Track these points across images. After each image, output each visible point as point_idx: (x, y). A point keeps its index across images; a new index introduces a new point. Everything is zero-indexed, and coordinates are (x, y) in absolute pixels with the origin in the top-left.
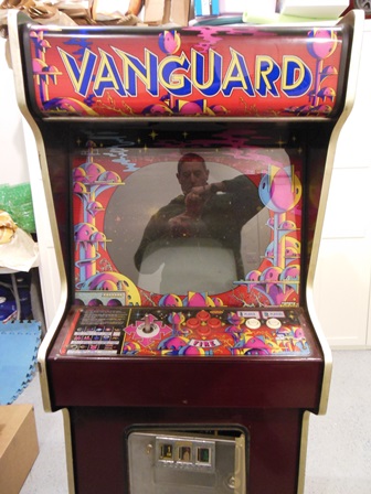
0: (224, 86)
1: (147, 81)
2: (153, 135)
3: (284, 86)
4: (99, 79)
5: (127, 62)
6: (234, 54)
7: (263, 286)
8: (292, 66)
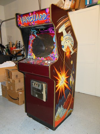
0: (36, 20)
1: (28, 20)
2: (40, 30)
3: (43, 18)
4: (24, 21)
5: (26, 18)
6: (37, 14)
7: (52, 57)
8: (44, 15)
